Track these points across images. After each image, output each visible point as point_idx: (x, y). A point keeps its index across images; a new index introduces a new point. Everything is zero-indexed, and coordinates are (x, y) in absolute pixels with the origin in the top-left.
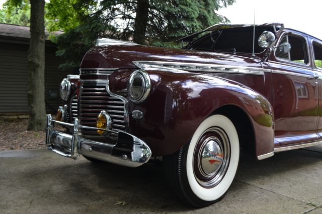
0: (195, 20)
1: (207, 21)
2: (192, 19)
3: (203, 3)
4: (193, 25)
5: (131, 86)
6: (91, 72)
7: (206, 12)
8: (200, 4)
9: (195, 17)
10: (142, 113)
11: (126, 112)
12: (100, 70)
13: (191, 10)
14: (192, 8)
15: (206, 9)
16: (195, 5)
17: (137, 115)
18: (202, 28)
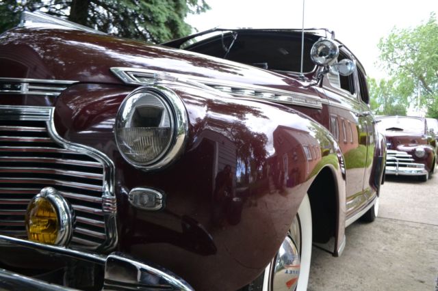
0: (163, 25)
1: (178, 29)
2: (158, 24)
3: (173, 3)
4: (159, 32)
5: (128, 125)
6: (7, 86)
7: (176, 16)
8: (169, 4)
9: (162, 21)
10: (160, 195)
11: (108, 189)
12: (31, 83)
13: (158, 10)
14: (159, 8)
15: (176, 12)
16: (163, 5)
17: (146, 199)
18: (170, 38)
